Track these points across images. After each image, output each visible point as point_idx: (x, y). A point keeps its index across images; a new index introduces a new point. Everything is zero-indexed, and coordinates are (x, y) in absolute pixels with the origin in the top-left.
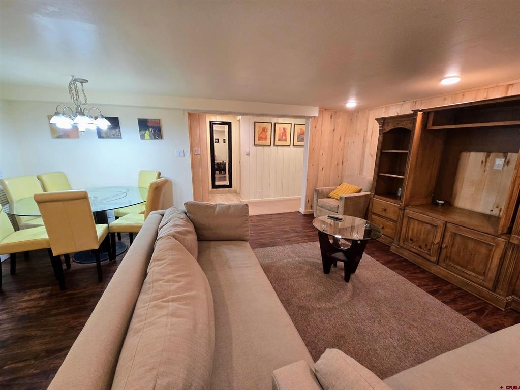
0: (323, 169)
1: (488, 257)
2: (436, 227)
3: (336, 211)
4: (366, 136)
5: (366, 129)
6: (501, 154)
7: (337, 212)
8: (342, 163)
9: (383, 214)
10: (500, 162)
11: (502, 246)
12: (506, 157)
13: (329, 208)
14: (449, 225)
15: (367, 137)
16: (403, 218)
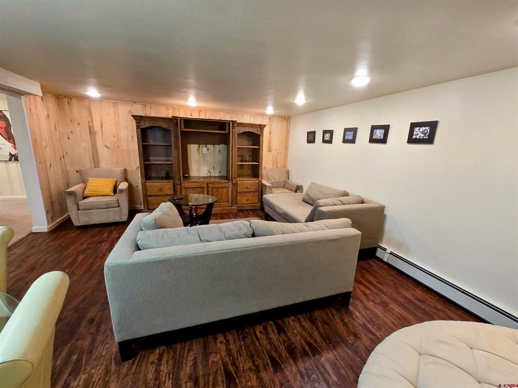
0: (50, 166)
1: (228, 193)
2: (203, 188)
3: (117, 205)
4: (93, 127)
5: (89, 119)
6: (204, 145)
7: (119, 206)
8: (64, 157)
9: (160, 193)
10: (205, 149)
11: (231, 186)
12: (206, 147)
13: (105, 206)
14: (209, 185)
15: (95, 128)
16: (181, 190)
